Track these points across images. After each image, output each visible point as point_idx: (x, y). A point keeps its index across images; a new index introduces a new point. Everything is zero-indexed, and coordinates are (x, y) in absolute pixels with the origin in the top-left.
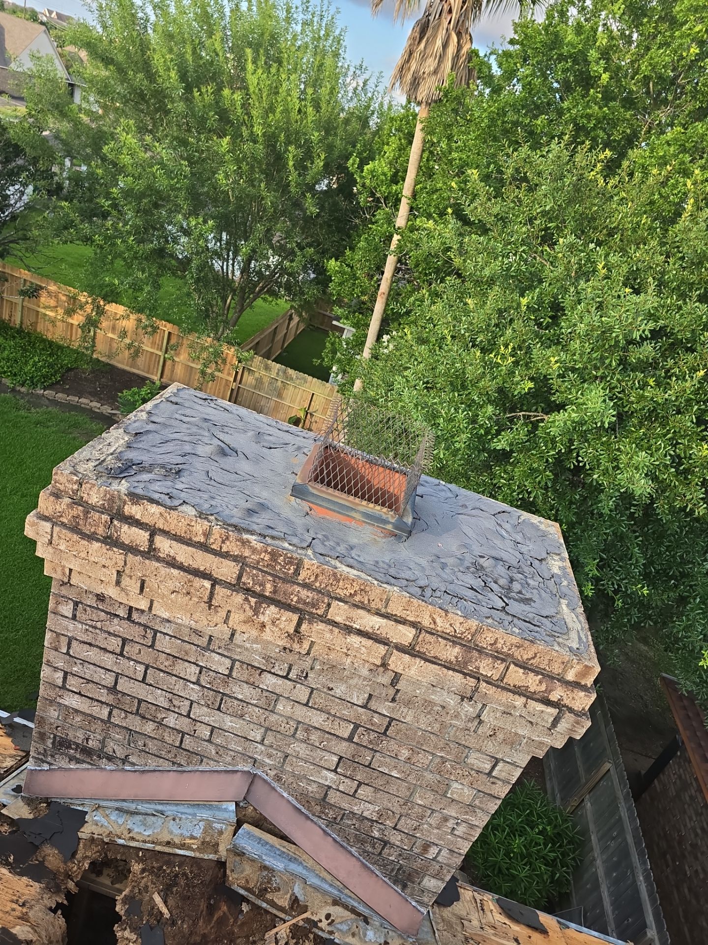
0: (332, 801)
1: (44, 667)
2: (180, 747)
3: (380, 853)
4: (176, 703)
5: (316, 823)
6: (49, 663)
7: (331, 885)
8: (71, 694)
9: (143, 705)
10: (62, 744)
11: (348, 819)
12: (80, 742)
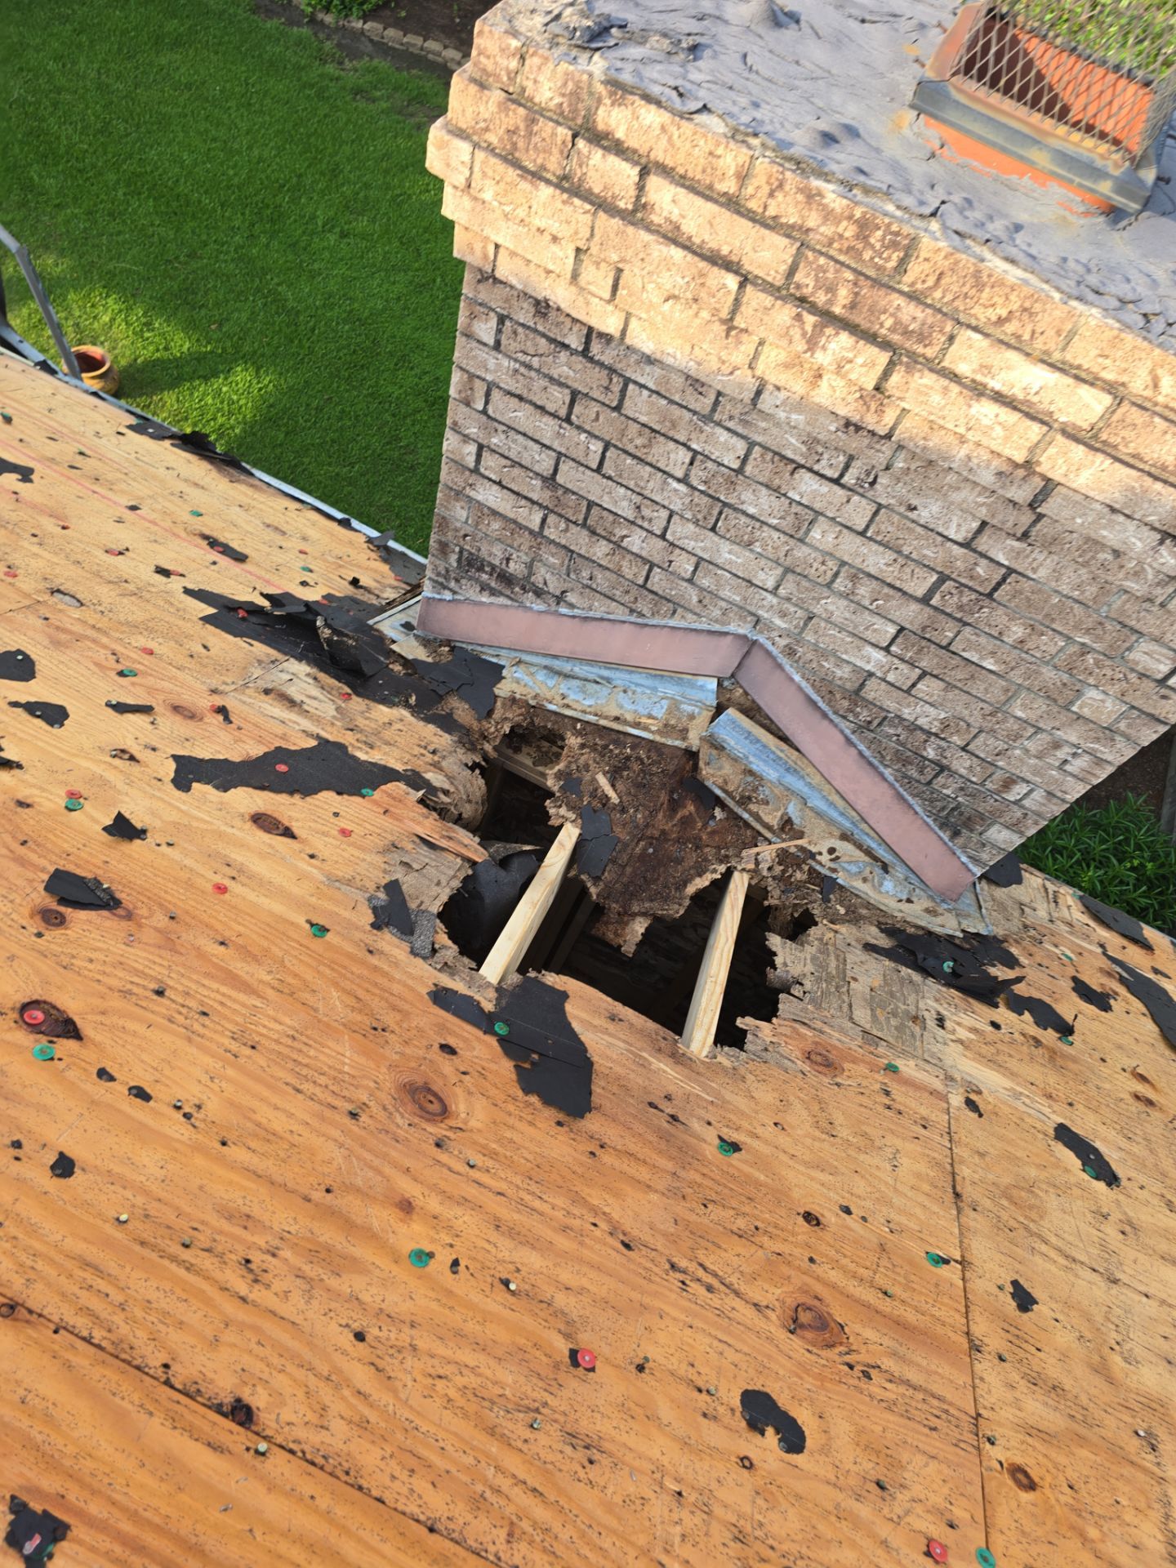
0: (871, 696)
1: (448, 433)
2: (643, 586)
3: (929, 783)
4: (646, 512)
5: (836, 726)
6: (456, 428)
7: (842, 814)
8: (488, 484)
9: (595, 511)
10: (472, 564)
11: (890, 726)
12: (497, 562)
